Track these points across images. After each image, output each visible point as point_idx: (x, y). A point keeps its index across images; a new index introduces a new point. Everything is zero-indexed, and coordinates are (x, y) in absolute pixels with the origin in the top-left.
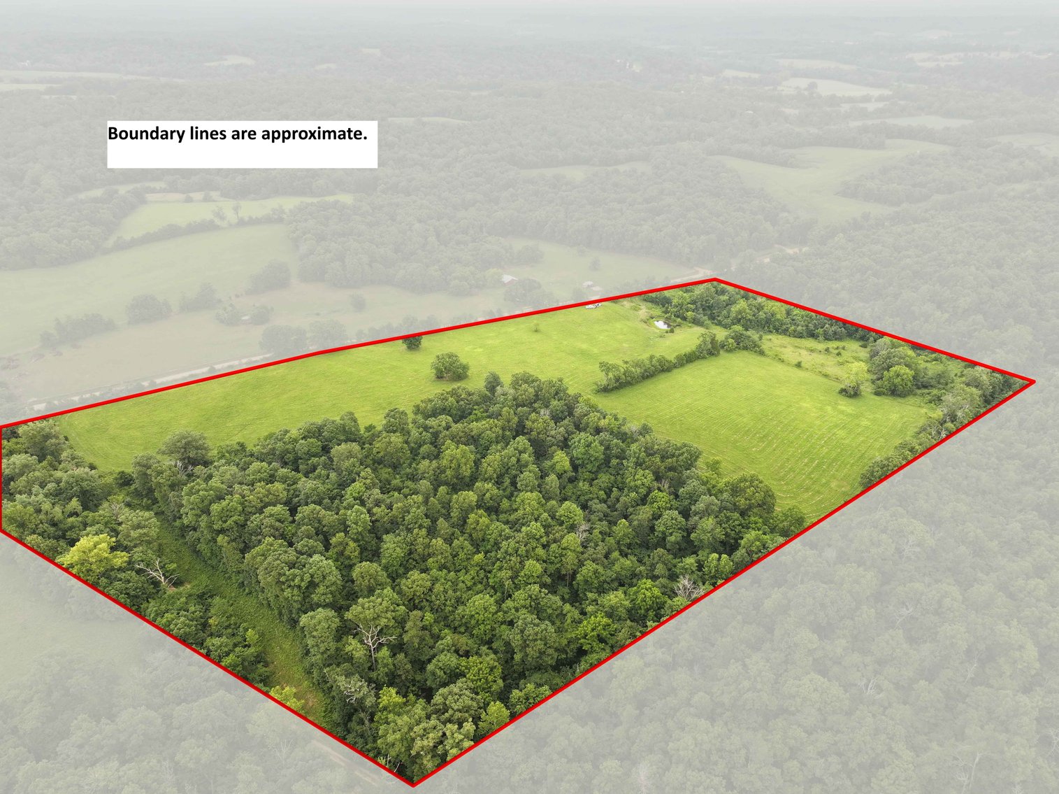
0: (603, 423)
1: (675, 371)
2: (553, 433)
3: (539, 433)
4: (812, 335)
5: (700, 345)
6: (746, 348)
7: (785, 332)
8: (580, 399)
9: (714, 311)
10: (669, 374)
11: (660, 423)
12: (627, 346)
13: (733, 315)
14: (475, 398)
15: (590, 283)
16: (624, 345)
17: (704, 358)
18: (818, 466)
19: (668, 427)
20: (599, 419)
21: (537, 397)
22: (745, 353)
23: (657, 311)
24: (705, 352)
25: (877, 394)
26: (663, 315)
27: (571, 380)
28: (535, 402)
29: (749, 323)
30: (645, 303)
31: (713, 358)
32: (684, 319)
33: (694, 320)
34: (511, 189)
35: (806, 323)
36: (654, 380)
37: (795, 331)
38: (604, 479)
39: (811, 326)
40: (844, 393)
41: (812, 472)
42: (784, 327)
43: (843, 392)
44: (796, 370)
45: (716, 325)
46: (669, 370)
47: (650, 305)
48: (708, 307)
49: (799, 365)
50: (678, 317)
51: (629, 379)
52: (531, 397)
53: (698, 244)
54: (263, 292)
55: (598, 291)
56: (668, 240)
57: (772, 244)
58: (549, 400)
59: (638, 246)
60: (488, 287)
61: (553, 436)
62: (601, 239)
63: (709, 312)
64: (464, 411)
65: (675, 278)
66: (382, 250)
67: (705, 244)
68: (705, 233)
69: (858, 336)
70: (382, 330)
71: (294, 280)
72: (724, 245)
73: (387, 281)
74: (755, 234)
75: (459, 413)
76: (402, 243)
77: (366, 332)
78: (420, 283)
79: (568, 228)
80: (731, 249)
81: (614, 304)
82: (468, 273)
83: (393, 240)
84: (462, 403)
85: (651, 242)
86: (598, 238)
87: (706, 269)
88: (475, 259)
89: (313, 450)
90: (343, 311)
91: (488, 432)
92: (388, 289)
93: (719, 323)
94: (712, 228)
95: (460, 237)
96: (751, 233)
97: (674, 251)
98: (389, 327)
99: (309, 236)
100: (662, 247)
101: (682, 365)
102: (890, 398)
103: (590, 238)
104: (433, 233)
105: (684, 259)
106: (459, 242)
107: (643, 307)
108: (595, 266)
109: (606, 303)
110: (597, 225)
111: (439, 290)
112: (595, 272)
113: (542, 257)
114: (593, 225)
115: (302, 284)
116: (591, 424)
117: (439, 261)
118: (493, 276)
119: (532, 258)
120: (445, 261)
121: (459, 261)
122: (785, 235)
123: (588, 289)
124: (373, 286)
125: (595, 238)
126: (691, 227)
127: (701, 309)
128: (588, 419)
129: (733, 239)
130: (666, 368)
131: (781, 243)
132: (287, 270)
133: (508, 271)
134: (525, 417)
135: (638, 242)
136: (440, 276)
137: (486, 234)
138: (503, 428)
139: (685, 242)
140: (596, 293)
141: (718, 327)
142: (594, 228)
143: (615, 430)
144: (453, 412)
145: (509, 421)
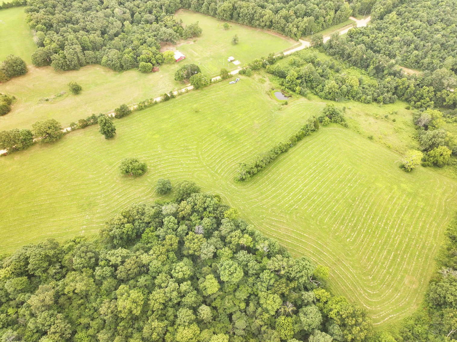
0: (242, 241)
1: (291, 150)
2: (205, 251)
3: (195, 251)
5: (307, 126)
6: (336, 122)
7: (359, 99)
9: (313, 84)
10: (286, 154)
12: (257, 122)
13: (326, 89)
15: (232, 58)
16: (255, 121)
17: (309, 135)
18: (394, 260)
19: (288, 217)
21: (193, 211)
22: (335, 126)
23: (276, 83)
24: (309, 130)
25: (424, 165)
26: (280, 87)
29: (336, 94)
30: (268, 75)
31: (315, 133)
32: (294, 91)
35: (373, 92)
37: (365, 99)
39: (376, 95)
40: (403, 169)
41: (390, 267)
42: (358, 96)
43: (403, 167)
44: (369, 141)
46: (286, 151)
47: (271, 76)
48: (310, 80)
49: (371, 138)
50: (290, 89)
52: (189, 211)
53: (302, 24)
54: (8, 81)
55: (237, 66)
56: (283, 21)
57: (348, 18)
58: (203, 212)
59: (263, 24)
60: (165, 63)
61: (205, 254)
62: (239, 16)
63: (309, 84)
64: (139, 229)
65: (287, 50)
66: (91, 36)
67: (307, 24)
68: (306, 14)
69: (404, 99)
70: (89, 120)
71: (30, 67)
72: (319, 23)
73: (97, 62)
74: (339, 12)
75: (135, 231)
76: (107, 26)
77: (77, 123)
78: (119, 65)
79: (217, 7)
80: (323, 25)
81: (248, 78)
82: (151, 54)
83: (100, 25)
84: (136, 223)
85: (271, 22)
86: (237, 16)
87: (306, 40)
88: (156, 40)
89: (19, 288)
90: (65, 95)
91: (155, 262)
92: (98, 69)
93: (317, 94)
94: (311, 10)
95: (147, 16)
96: (336, 11)
97: (287, 29)
98: (94, 117)
99: (40, 26)
100: (279, 26)
101: (295, 145)
102: (432, 169)
103: (231, 15)
104: (128, 15)
105: (293, 35)
106: (147, 22)
107: (267, 79)
108: (235, 42)
109: (243, 77)
110: (236, 5)
111: (133, 67)
112: (235, 47)
113: (201, 32)
114: (233, 6)
115: (37, 69)
116: (233, 242)
117: (132, 42)
118: (168, 56)
119: (195, 34)
120: (136, 43)
121: (145, 42)
122: (357, 10)
123: (231, 63)
124: (88, 66)
125: (235, 15)
126: (298, 9)
127: (305, 83)
128: (231, 237)
129: (324, 18)
130: (284, 151)
131: (353, 16)
132: (22, 62)
133: (179, 46)
134: (184, 234)
135: (263, 21)
136: (132, 57)
137: (164, 13)
138: (168, 251)
139: (294, 23)
140: (236, 67)
141: (316, 97)
142: (234, 8)
143: (251, 246)
144: (130, 233)
145: (171, 245)
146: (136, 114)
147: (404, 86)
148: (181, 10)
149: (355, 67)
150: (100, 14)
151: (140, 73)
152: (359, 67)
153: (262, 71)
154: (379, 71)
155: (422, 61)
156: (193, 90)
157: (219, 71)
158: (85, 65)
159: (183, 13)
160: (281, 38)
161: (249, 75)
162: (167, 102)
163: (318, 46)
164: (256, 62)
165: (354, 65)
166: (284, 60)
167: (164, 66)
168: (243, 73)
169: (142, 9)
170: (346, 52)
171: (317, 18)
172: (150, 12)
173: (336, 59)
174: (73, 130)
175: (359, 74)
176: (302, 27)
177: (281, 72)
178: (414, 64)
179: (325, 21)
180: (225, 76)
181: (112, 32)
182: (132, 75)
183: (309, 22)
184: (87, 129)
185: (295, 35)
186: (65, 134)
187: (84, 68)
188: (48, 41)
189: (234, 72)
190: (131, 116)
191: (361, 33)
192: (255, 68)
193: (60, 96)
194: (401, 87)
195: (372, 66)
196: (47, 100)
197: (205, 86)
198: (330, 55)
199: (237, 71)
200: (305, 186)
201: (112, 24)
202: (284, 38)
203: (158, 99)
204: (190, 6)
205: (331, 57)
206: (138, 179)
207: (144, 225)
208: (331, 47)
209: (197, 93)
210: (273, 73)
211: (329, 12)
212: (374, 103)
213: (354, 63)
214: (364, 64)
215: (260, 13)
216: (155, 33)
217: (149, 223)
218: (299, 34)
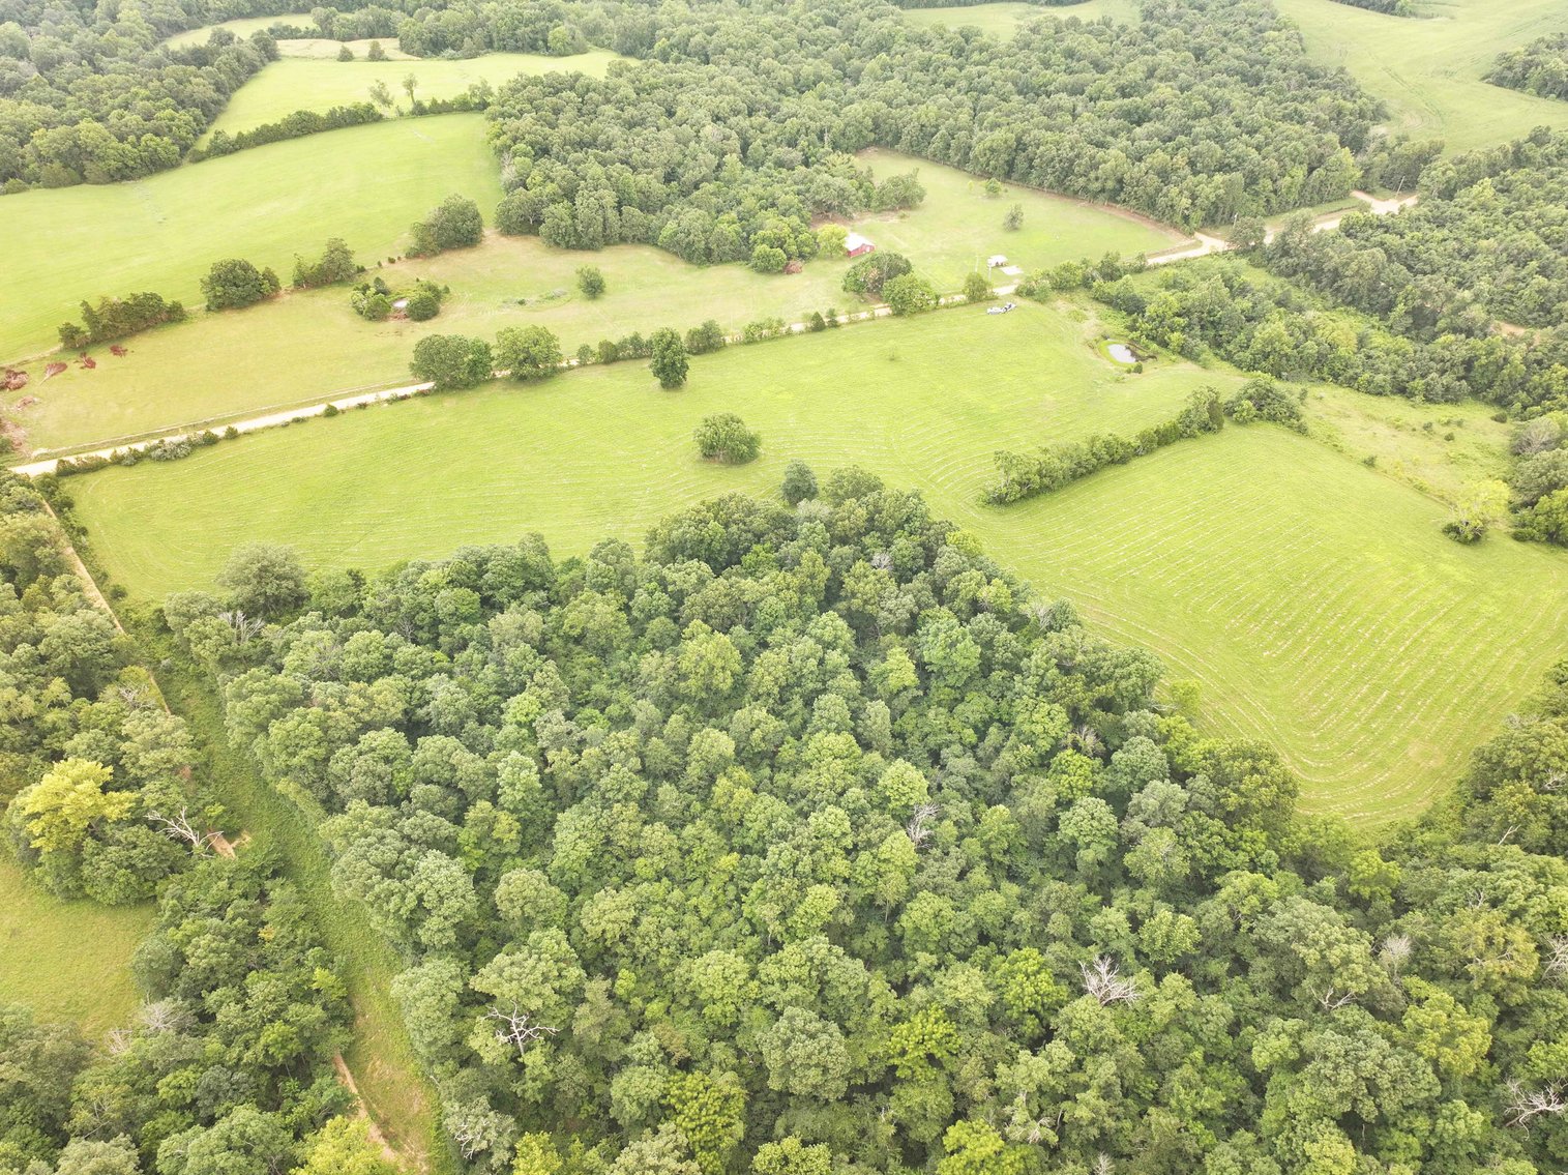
0: (986, 593)
1: (1136, 463)
2: (891, 604)
3: (866, 602)
4: (1402, 390)
5: (1189, 411)
6: (1273, 418)
7: (1352, 383)
8: (950, 537)
9: (1222, 333)
10: (1123, 469)
11: (1093, 578)
12: (1052, 398)
13: (1257, 345)
14: (758, 523)
15: (1001, 259)
16: (1047, 396)
17: (1192, 436)
18: (1386, 705)
19: (1109, 589)
20: (979, 584)
21: (871, 524)
22: (1270, 426)
23: (1117, 323)
24: (1195, 426)
25: (1518, 538)
26: (1126, 332)
27: (940, 474)
28: (867, 532)
29: (1284, 361)
30: (1096, 305)
31: (1210, 436)
32: (1165, 344)
33: (1182, 347)
34: (883, 55)
35: (1394, 366)
36: (1093, 481)
37: (1370, 382)
38: (976, 706)
39: (1403, 374)
40: (1453, 534)
41: (1373, 718)
42: (1351, 372)
43: (1453, 531)
44: (1363, 469)
45: (1222, 359)
46: (1123, 461)
47: (1103, 308)
48: (1212, 323)
49: (1370, 463)
50: (1154, 339)
51: (1046, 481)
52: (861, 523)
53: (1208, 190)
54: (436, 254)
55: (1014, 277)
56: (1153, 180)
57: (1348, 191)
58: (893, 532)
59: (1096, 186)
60: (820, 258)
61: (890, 611)
62: (1031, 167)
63: (1211, 333)
64: (737, 544)
65: (1157, 254)
66: (641, 179)
67: (1222, 191)
68: (1223, 168)
69: (1490, 396)
70: (622, 346)
71: (489, 232)
72: (1257, 194)
73: (647, 239)
74: (1319, 173)
75: (728, 547)
76: (679, 164)
77: (595, 348)
78: (702, 245)
79: (973, 142)
80: (1268, 201)
81: (1039, 305)
82: (787, 230)
83: (664, 156)
84: (734, 528)
85: (1120, 181)
86: (1026, 165)
87: (1216, 237)
88: (802, 202)
89: (463, 609)
90: (564, 298)
91: (772, 600)
92: (647, 253)
93: (1229, 358)
94: (1237, 158)
95: (782, 152)
96: (1311, 170)
97: (1161, 201)
98: (635, 341)
99: (521, 146)
100: (1140, 193)
101: (1149, 451)
102: (1544, 548)
103: (1011, 164)
104: (735, 143)
105: (1178, 218)
106: (780, 164)
107: (1091, 314)
108: (1013, 223)
109: (1026, 303)
110: (1026, 139)
111: (734, 259)
112: (1012, 237)
113: (921, 199)
114: (1019, 140)
115: (503, 240)
116: (962, 594)
117: (739, 203)
118: (830, 238)
119: (904, 200)
120: (750, 203)
121: (773, 205)
122: (1376, 173)
123: (996, 271)
124: (622, 246)
125: (1021, 164)
126: (1199, 154)
127: (1197, 328)
128: (959, 582)
129: (1274, 181)
130: (1117, 457)
131: (1365, 189)
132: (476, 216)
133: (858, 224)
134: (844, 567)
135: (1097, 179)
136: (737, 233)
137: (828, 148)
138: (802, 590)
139: (1184, 184)
140: (1009, 280)
141: (1226, 365)
142: (1021, 146)
143: (1007, 608)
144: (716, 546)
145: (812, 576)
146: (736, 350)
147: (1492, 358)
148: (871, 150)
149: (1352, 309)
150: (667, 135)
151: (753, 274)
152: (1363, 310)
153: (1081, 296)
154: (1421, 322)
155: (1559, 306)
156: (889, 316)
157: (962, 284)
158: (615, 244)
159: (876, 155)
160: (1145, 225)
161: (1042, 301)
162: (818, 335)
163: (1249, 250)
164: (1066, 268)
165: (1349, 304)
166: (1145, 277)
167: (816, 264)
168: (1026, 292)
169: (770, 136)
170: (1328, 266)
171: (1252, 180)
172: (792, 143)
173: (1298, 285)
174: (583, 365)
176: (1207, 199)
177: (1133, 298)
178: (1535, 315)
179: (1275, 192)
180: (978, 293)
181: (689, 176)
182: (734, 275)
183: (1229, 185)
184: (616, 368)
185: (1186, 218)
186: (563, 370)
187: (614, 248)
188: (539, 179)
189: (1004, 291)
190: (723, 353)
191: (1380, 226)
192: (1062, 286)
193: (552, 298)
194: (1483, 360)
195: (1401, 306)
196: (522, 303)
197: (921, 310)
198: (1280, 273)
199: (1011, 289)
200: (1166, 535)
201: (694, 159)
202: (1150, 227)
203: (797, 327)
204: (897, 138)
205: (1283, 279)
206: (735, 470)
207: (750, 535)
208: (1286, 253)
209: (898, 324)
210: (1111, 302)
211: (1289, 168)
212: (1398, 398)
213: (1350, 298)
214: (1380, 300)
215: (1092, 158)
216: (802, 187)
217: (763, 534)
218: (1197, 216)
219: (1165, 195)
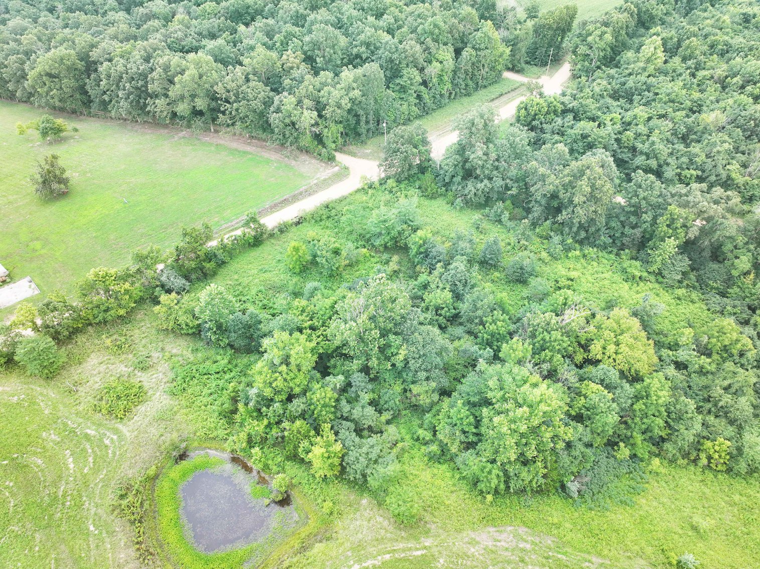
23: (205, 398)
53: (336, 93)
56: (258, 90)
57: (499, 74)
59: (182, 108)
67: (356, 93)
68: (354, 60)
72: (403, 89)
74: (467, 53)
80: (419, 97)
87: (365, 156)
94: (368, 45)
96: (458, 52)
97: (276, 119)
100: (243, 111)
105: (306, 140)
107: (157, 378)
108: (53, 187)
110: (94, 54)
112: (50, 212)
114: (85, 58)
122: (523, 47)
126: (316, 45)
129: (422, 70)
131: (513, 69)
135: (181, 98)
139: (302, 90)
149: (591, 251)
152: (604, 247)
160: (266, 155)
163: (415, 173)
170: (539, 191)
171: (393, 72)
173: (500, 221)
175: (618, 277)
176: (339, 106)
179: (424, 83)
183: (365, 82)
185: (318, 138)
191: (565, 112)
198: (470, 204)
202: (273, 156)
205: (476, 216)
208: (469, 174)
211: (433, 51)
213: (583, 234)
214: (628, 230)
215: (166, 68)
218: (332, 132)
219: (278, 110)
